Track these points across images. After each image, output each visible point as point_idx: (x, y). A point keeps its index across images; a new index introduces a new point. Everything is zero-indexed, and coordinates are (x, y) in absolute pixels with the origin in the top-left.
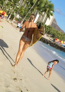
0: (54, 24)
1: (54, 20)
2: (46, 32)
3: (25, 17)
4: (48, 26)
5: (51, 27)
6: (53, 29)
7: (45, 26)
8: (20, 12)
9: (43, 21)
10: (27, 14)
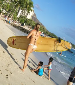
0: (35, 18)
1: (34, 14)
2: (27, 24)
3: (10, 12)
4: (29, 20)
5: (32, 20)
6: (33, 22)
7: (27, 19)
8: (6, 8)
9: (25, 15)
10: (11, 9)
